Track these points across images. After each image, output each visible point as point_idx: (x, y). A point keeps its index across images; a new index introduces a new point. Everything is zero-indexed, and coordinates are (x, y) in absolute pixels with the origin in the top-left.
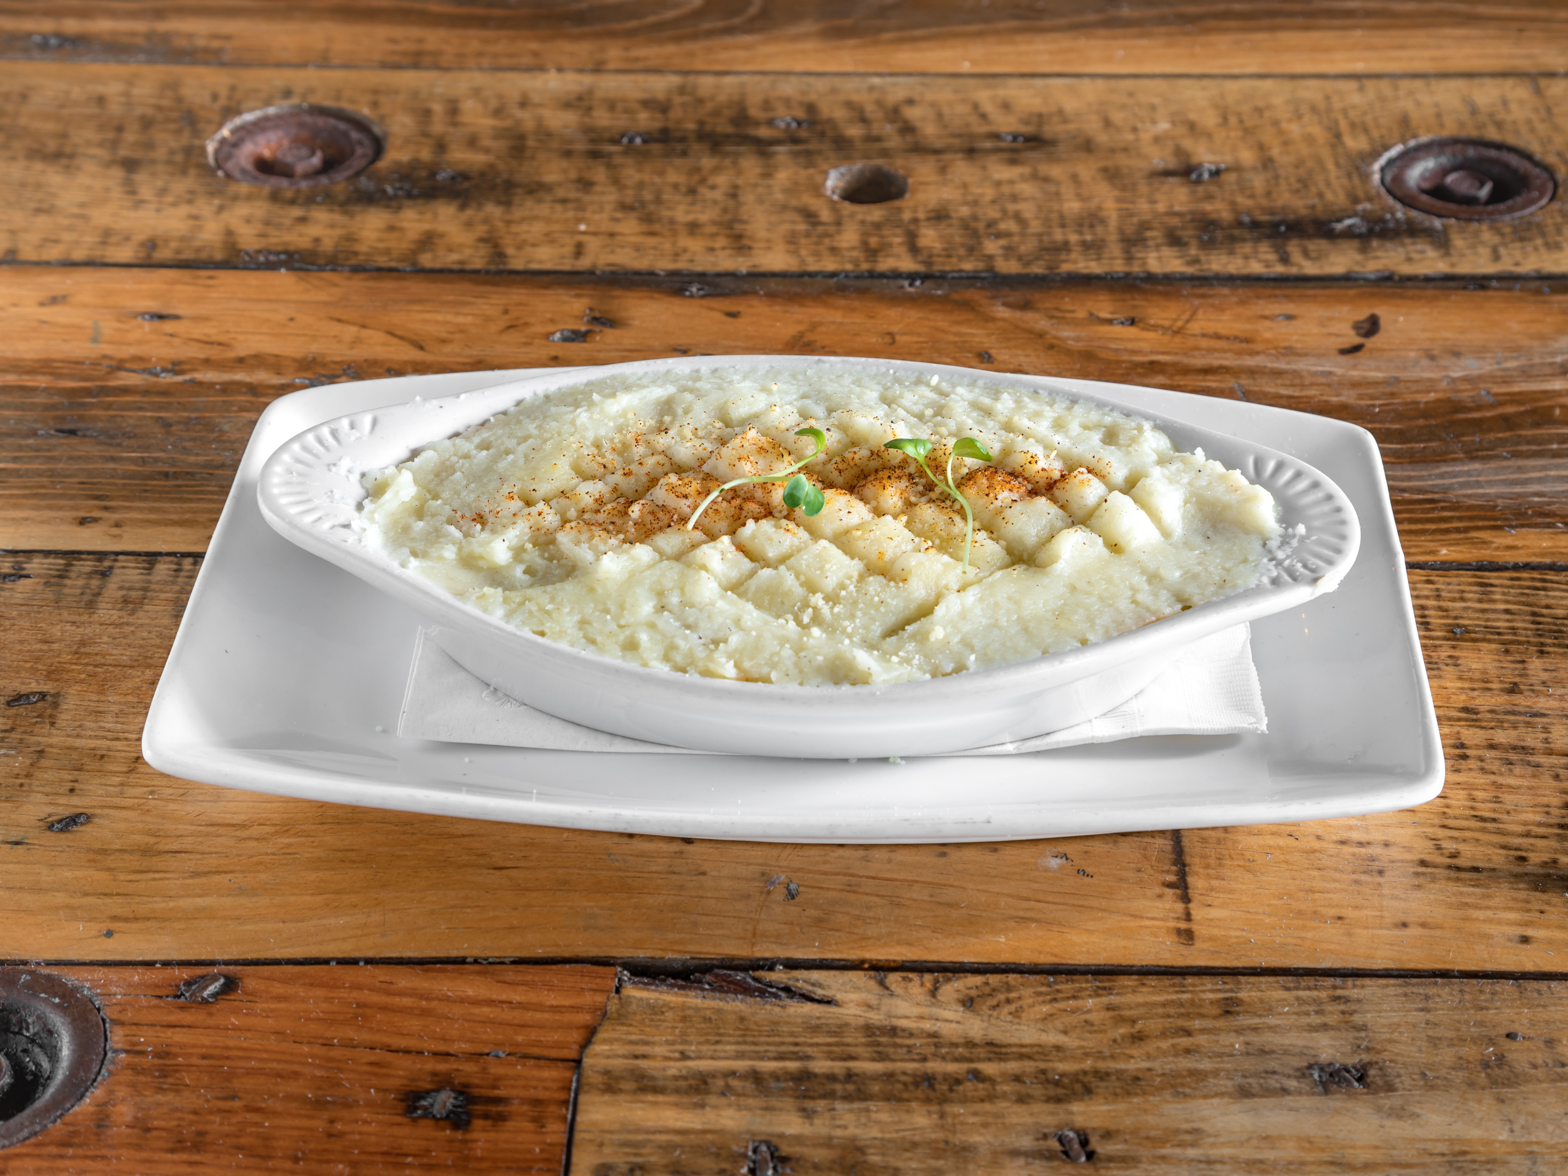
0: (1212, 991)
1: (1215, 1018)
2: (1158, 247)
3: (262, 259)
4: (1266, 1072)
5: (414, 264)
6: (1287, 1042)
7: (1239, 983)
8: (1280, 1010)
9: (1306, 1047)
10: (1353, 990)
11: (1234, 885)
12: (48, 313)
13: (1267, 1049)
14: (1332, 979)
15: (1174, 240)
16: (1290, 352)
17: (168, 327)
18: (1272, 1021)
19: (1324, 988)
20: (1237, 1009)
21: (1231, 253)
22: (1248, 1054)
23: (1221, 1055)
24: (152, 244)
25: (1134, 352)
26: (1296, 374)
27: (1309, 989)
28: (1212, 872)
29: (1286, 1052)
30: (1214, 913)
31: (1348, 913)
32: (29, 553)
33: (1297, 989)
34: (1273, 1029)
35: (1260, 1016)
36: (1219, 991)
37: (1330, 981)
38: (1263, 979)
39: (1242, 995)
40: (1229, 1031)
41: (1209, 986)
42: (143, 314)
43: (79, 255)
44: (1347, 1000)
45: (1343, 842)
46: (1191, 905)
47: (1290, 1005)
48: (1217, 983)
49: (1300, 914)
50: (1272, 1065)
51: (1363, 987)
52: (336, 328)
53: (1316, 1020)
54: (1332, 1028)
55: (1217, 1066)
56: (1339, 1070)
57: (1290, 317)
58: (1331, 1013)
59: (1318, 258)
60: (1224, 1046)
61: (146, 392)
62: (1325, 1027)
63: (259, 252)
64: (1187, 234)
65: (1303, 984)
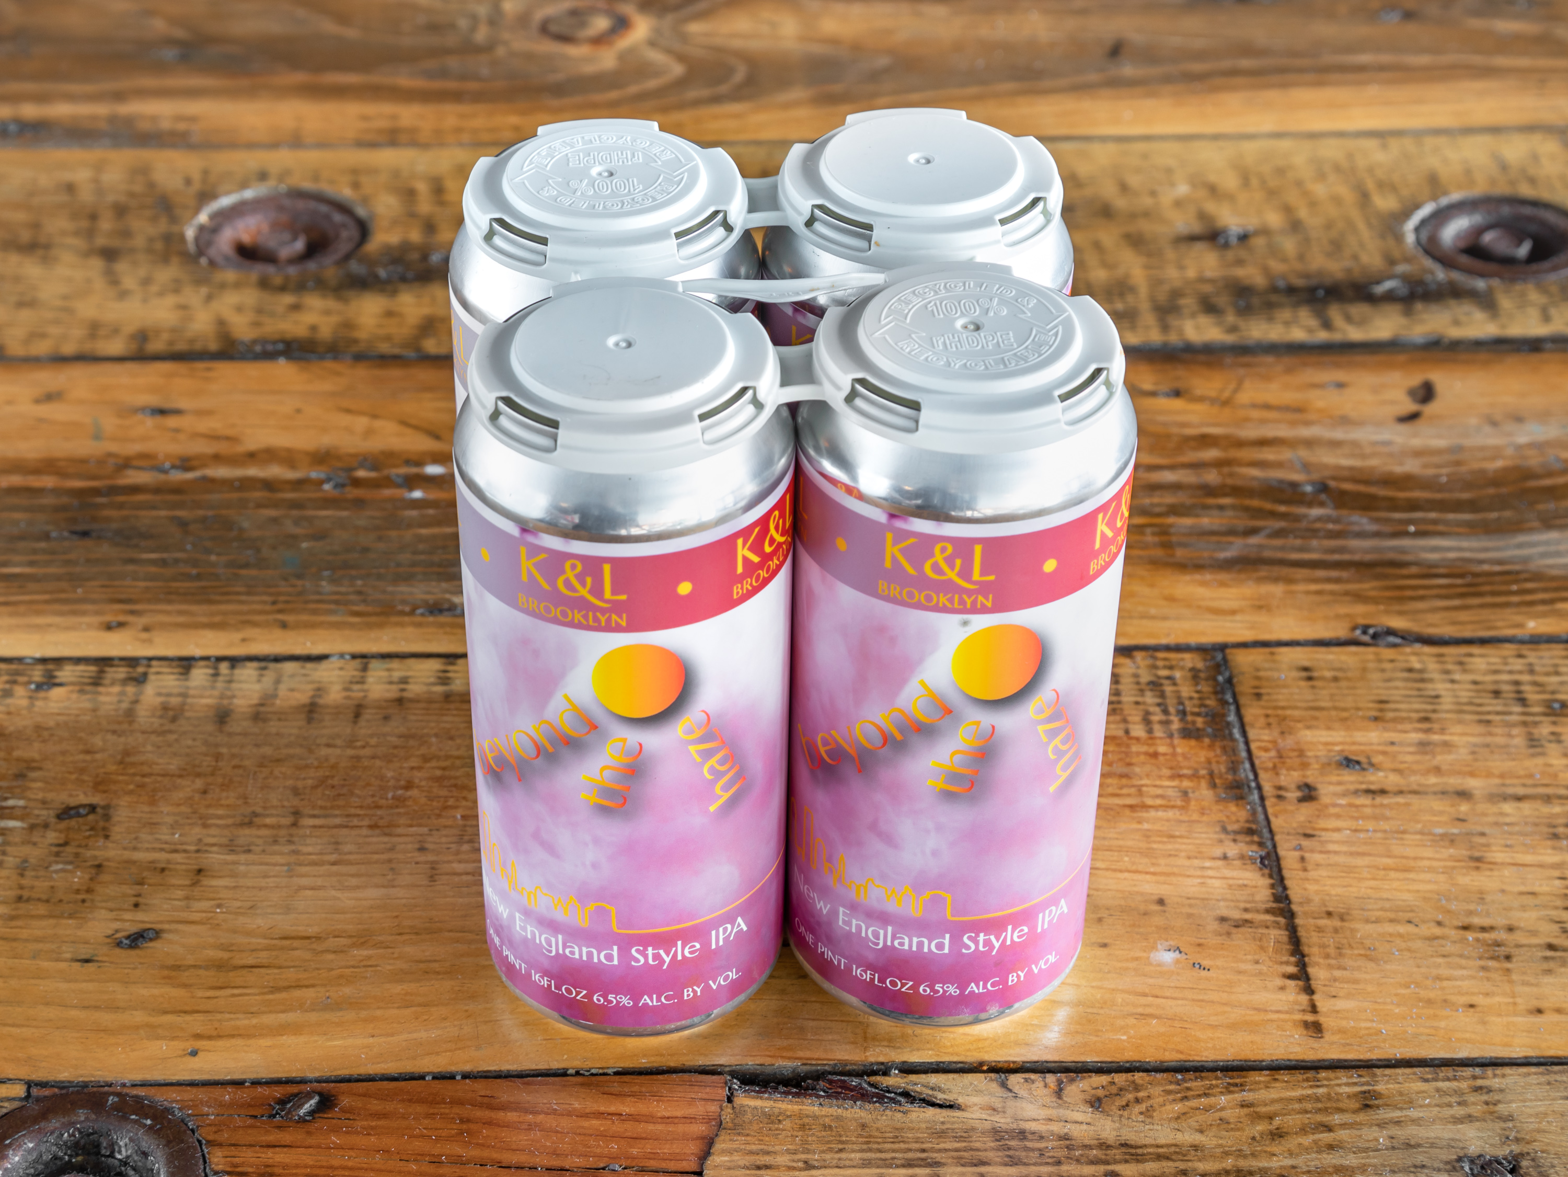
0: (1347, 1084)
1: (1355, 1112)
2: (1193, 315)
3: (258, 348)
4: (1415, 1167)
5: (418, 349)
6: (1432, 1135)
7: (1375, 1075)
8: (1420, 1102)
9: (1453, 1140)
10: (1493, 1079)
11: (1357, 975)
12: (45, 410)
13: (1412, 1143)
14: (1471, 1069)
15: (1209, 307)
16: (1344, 421)
17: (172, 422)
18: (1413, 1113)
19: (1464, 1078)
20: (1376, 1102)
21: (1270, 319)
22: (1393, 1148)
23: (1366, 1150)
24: (142, 336)
25: (1184, 425)
26: (1355, 444)
27: (1448, 1079)
28: (1333, 962)
29: (1433, 1145)
30: (1341, 1004)
31: (1479, 1000)
32: (59, 661)
33: (1436, 1080)
34: (1415, 1121)
35: (1401, 1109)
36: (1355, 1084)
37: (1469, 1072)
38: (1399, 1071)
39: (1380, 1088)
40: (1371, 1125)
41: (1344, 1080)
42: (142, 409)
43: (69, 349)
44: (1489, 1091)
45: (1466, 928)
46: (1315, 997)
47: (1430, 1097)
48: (1352, 1077)
49: (1429, 1002)
50: (1420, 1159)
51: (1504, 1076)
52: (345, 420)
53: (1459, 1111)
54: (1478, 1119)
55: (1363, 1161)
56: (1490, 1162)
57: (1341, 385)
58: (1474, 1104)
59: (1361, 323)
60: (1368, 1141)
61: (157, 490)
62: (1470, 1118)
63: (255, 342)
64: (1222, 300)
65: (1441, 1075)
